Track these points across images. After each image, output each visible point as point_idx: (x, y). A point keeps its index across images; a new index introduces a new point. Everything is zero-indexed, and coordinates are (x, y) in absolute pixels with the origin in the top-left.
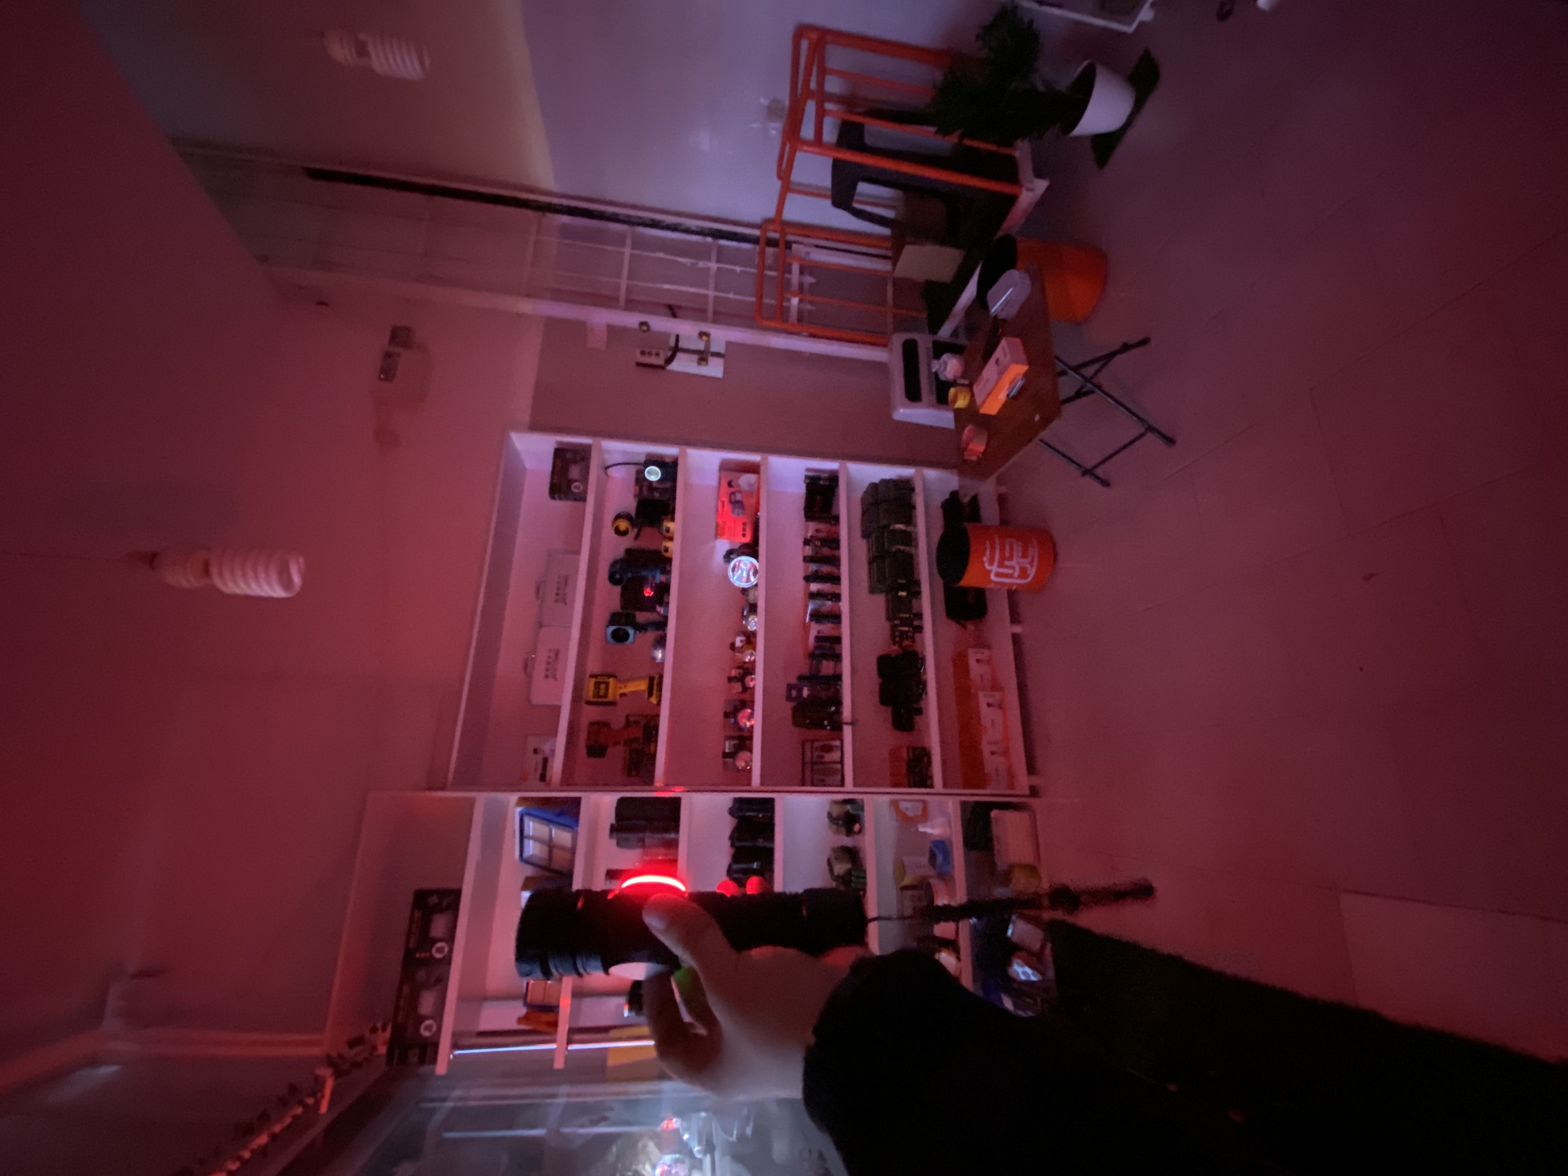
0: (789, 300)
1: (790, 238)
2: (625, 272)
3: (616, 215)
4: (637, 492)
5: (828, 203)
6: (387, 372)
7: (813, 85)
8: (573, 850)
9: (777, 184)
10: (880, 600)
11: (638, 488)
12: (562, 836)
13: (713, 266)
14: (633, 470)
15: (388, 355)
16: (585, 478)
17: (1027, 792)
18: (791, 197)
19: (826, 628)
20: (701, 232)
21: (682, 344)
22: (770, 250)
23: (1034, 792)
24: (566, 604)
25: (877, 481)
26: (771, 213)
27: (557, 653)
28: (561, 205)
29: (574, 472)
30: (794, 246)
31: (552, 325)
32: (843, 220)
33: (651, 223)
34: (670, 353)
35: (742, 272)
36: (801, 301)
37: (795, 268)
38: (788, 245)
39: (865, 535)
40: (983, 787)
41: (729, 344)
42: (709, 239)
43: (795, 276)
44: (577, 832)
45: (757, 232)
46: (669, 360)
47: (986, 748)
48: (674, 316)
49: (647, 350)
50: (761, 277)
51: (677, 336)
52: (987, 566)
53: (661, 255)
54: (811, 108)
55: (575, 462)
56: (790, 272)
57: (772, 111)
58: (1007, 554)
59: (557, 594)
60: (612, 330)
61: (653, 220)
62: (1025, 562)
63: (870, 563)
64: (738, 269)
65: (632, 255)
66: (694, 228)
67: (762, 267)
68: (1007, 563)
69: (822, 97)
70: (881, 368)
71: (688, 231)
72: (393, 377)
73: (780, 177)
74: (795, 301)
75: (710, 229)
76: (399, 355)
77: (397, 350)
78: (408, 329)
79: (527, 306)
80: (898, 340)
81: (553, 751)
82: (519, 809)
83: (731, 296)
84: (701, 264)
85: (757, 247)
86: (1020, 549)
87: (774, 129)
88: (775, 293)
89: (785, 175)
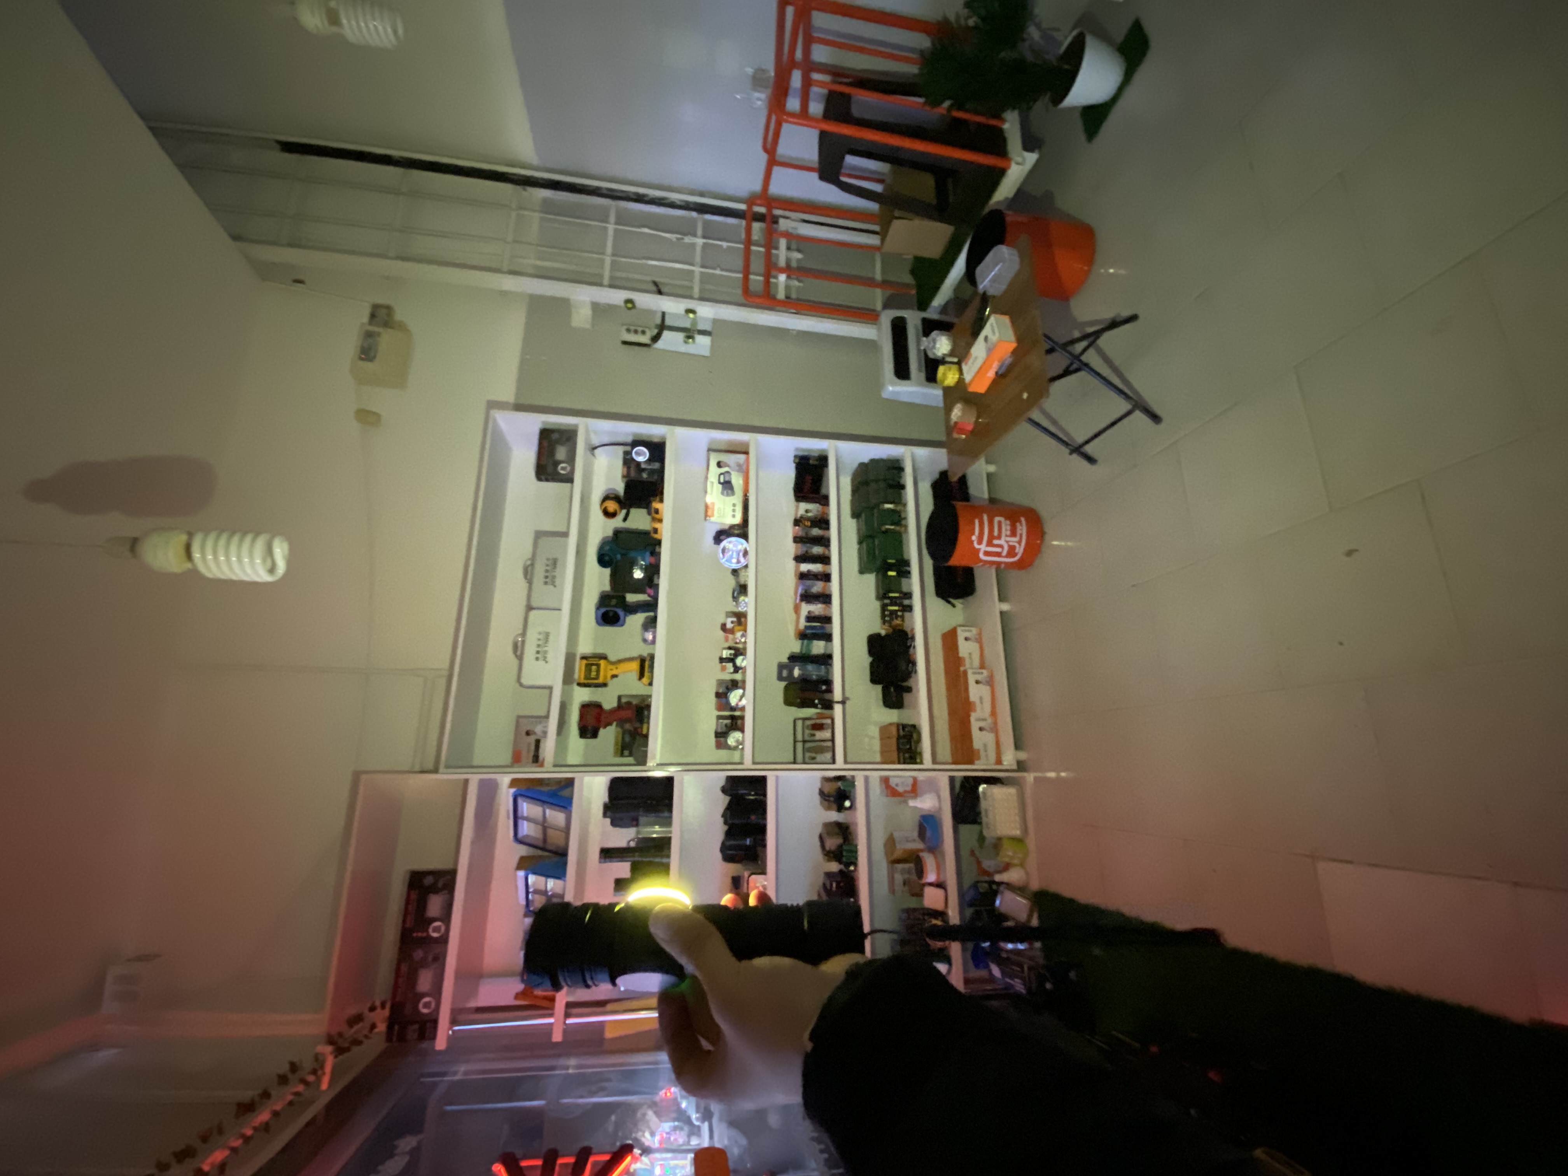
0: (776, 277)
1: (777, 212)
2: (609, 249)
3: (598, 188)
4: (625, 473)
5: (815, 176)
6: (367, 353)
7: (799, 55)
8: (567, 829)
9: (764, 157)
10: (871, 579)
11: (625, 469)
12: (556, 817)
13: (700, 241)
14: (620, 450)
15: (369, 335)
16: (571, 459)
17: (1015, 767)
18: (776, 170)
19: (817, 608)
20: (687, 206)
21: (668, 322)
22: (757, 226)
23: (1021, 766)
24: (555, 586)
25: (866, 460)
26: (757, 187)
27: (547, 635)
28: (543, 179)
29: (561, 453)
30: (781, 221)
31: (536, 304)
32: (830, 194)
33: (635, 197)
34: (655, 331)
35: (728, 247)
36: (789, 277)
37: (783, 243)
38: (775, 220)
39: (855, 515)
40: (971, 762)
41: (715, 321)
42: (694, 214)
43: (782, 254)
44: (571, 812)
45: (743, 207)
46: (656, 338)
47: (975, 725)
48: (660, 292)
49: (632, 328)
50: (747, 252)
51: (664, 314)
52: (977, 546)
53: (646, 230)
54: (796, 79)
55: (562, 444)
56: (777, 248)
57: (757, 81)
58: (996, 533)
59: (546, 577)
60: (597, 308)
61: (637, 194)
62: (1013, 540)
63: (860, 542)
64: (725, 244)
65: (616, 231)
66: (679, 203)
67: (748, 242)
68: (996, 542)
69: (809, 67)
70: (870, 345)
71: (672, 205)
72: (374, 357)
73: (765, 149)
74: (782, 277)
75: (696, 204)
76: (379, 334)
77: (377, 329)
78: (388, 308)
79: (510, 283)
80: (887, 318)
81: (545, 733)
82: (512, 790)
83: (718, 272)
84: (688, 240)
85: (744, 222)
86: (1009, 528)
87: (759, 99)
88: (762, 270)
89: (770, 148)
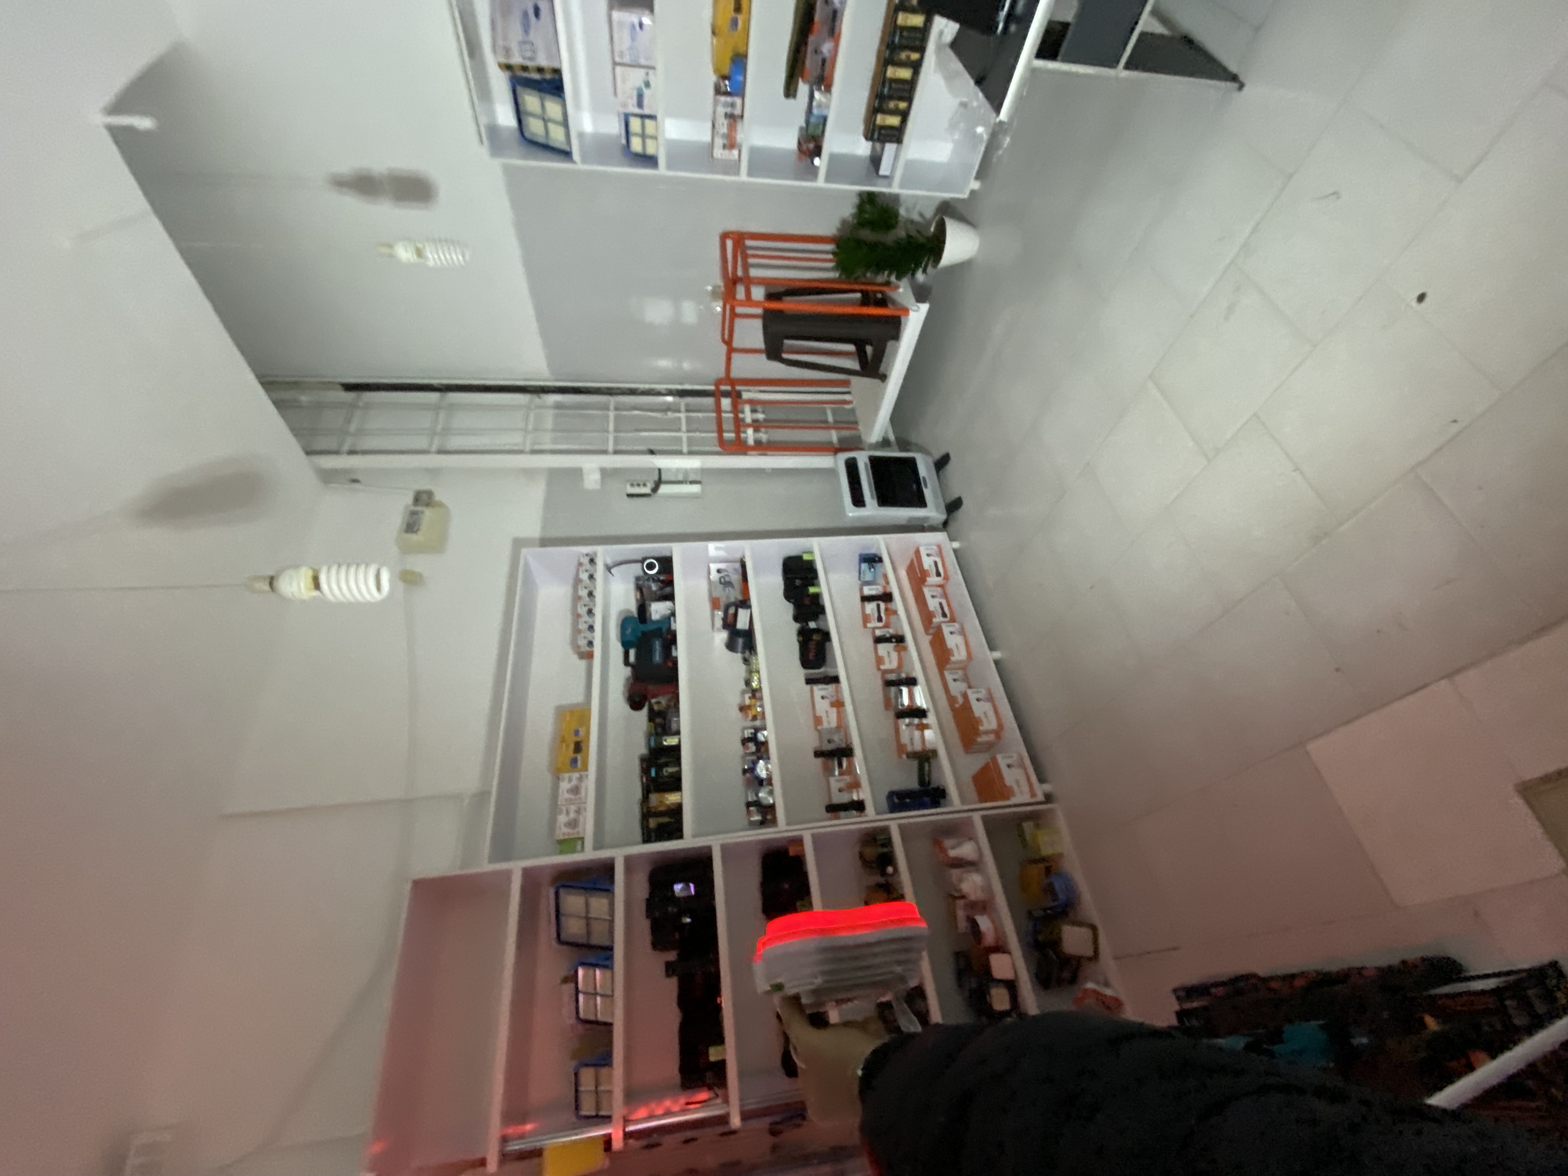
0: (745, 432)
1: (738, 388)
2: (611, 430)
3: (597, 389)
5: (763, 357)
6: (411, 527)
7: (740, 275)
9: (724, 348)
12: (601, 905)
13: (683, 416)
15: (413, 513)
17: (1043, 798)
18: (735, 357)
20: (671, 393)
21: (664, 476)
22: (724, 400)
23: (1048, 797)
26: (722, 374)
28: (552, 387)
30: (744, 394)
31: (554, 474)
32: (776, 369)
33: (626, 391)
34: (655, 484)
35: (704, 417)
36: (755, 431)
37: (747, 408)
38: (739, 395)
41: (702, 470)
42: (677, 398)
43: (748, 415)
44: (613, 896)
45: (712, 388)
46: (655, 490)
48: (654, 454)
49: (634, 483)
51: (660, 470)
54: (740, 291)
56: (743, 412)
57: (713, 294)
60: (604, 471)
64: (700, 415)
65: (616, 416)
67: (719, 412)
69: (748, 282)
71: (656, 394)
72: (417, 530)
73: (724, 344)
74: (750, 431)
75: (677, 390)
76: (421, 512)
77: (419, 508)
78: (429, 492)
79: (531, 460)
83: (700, 434)
84: (674, 416)
85: (714, 399)
87: (716, 307)
88: (732, 427)
89: (728, 342)
